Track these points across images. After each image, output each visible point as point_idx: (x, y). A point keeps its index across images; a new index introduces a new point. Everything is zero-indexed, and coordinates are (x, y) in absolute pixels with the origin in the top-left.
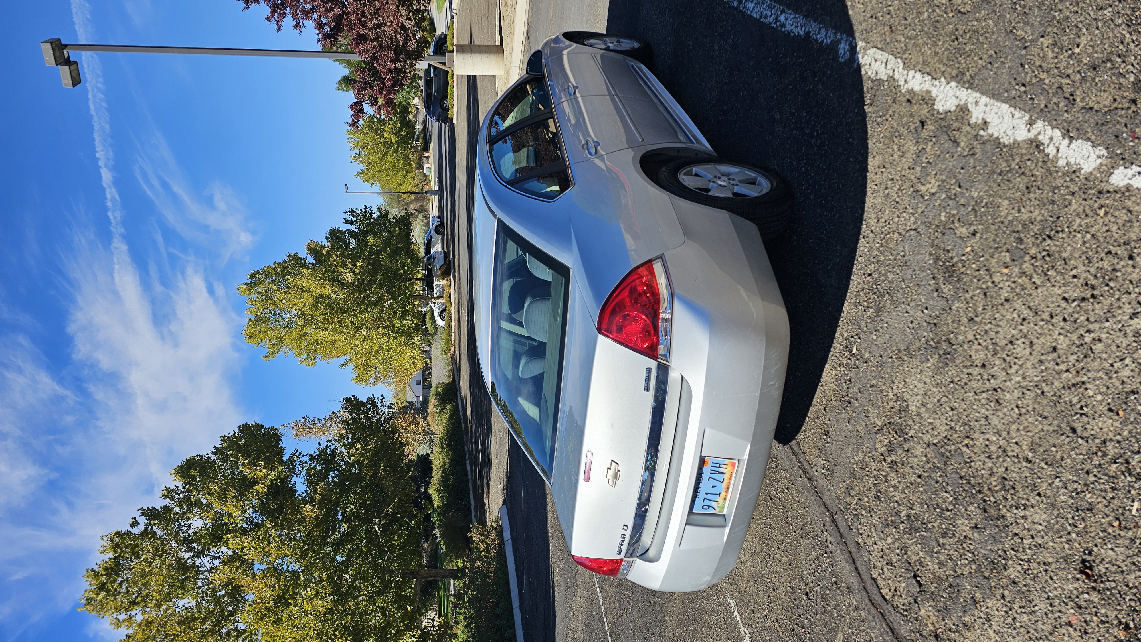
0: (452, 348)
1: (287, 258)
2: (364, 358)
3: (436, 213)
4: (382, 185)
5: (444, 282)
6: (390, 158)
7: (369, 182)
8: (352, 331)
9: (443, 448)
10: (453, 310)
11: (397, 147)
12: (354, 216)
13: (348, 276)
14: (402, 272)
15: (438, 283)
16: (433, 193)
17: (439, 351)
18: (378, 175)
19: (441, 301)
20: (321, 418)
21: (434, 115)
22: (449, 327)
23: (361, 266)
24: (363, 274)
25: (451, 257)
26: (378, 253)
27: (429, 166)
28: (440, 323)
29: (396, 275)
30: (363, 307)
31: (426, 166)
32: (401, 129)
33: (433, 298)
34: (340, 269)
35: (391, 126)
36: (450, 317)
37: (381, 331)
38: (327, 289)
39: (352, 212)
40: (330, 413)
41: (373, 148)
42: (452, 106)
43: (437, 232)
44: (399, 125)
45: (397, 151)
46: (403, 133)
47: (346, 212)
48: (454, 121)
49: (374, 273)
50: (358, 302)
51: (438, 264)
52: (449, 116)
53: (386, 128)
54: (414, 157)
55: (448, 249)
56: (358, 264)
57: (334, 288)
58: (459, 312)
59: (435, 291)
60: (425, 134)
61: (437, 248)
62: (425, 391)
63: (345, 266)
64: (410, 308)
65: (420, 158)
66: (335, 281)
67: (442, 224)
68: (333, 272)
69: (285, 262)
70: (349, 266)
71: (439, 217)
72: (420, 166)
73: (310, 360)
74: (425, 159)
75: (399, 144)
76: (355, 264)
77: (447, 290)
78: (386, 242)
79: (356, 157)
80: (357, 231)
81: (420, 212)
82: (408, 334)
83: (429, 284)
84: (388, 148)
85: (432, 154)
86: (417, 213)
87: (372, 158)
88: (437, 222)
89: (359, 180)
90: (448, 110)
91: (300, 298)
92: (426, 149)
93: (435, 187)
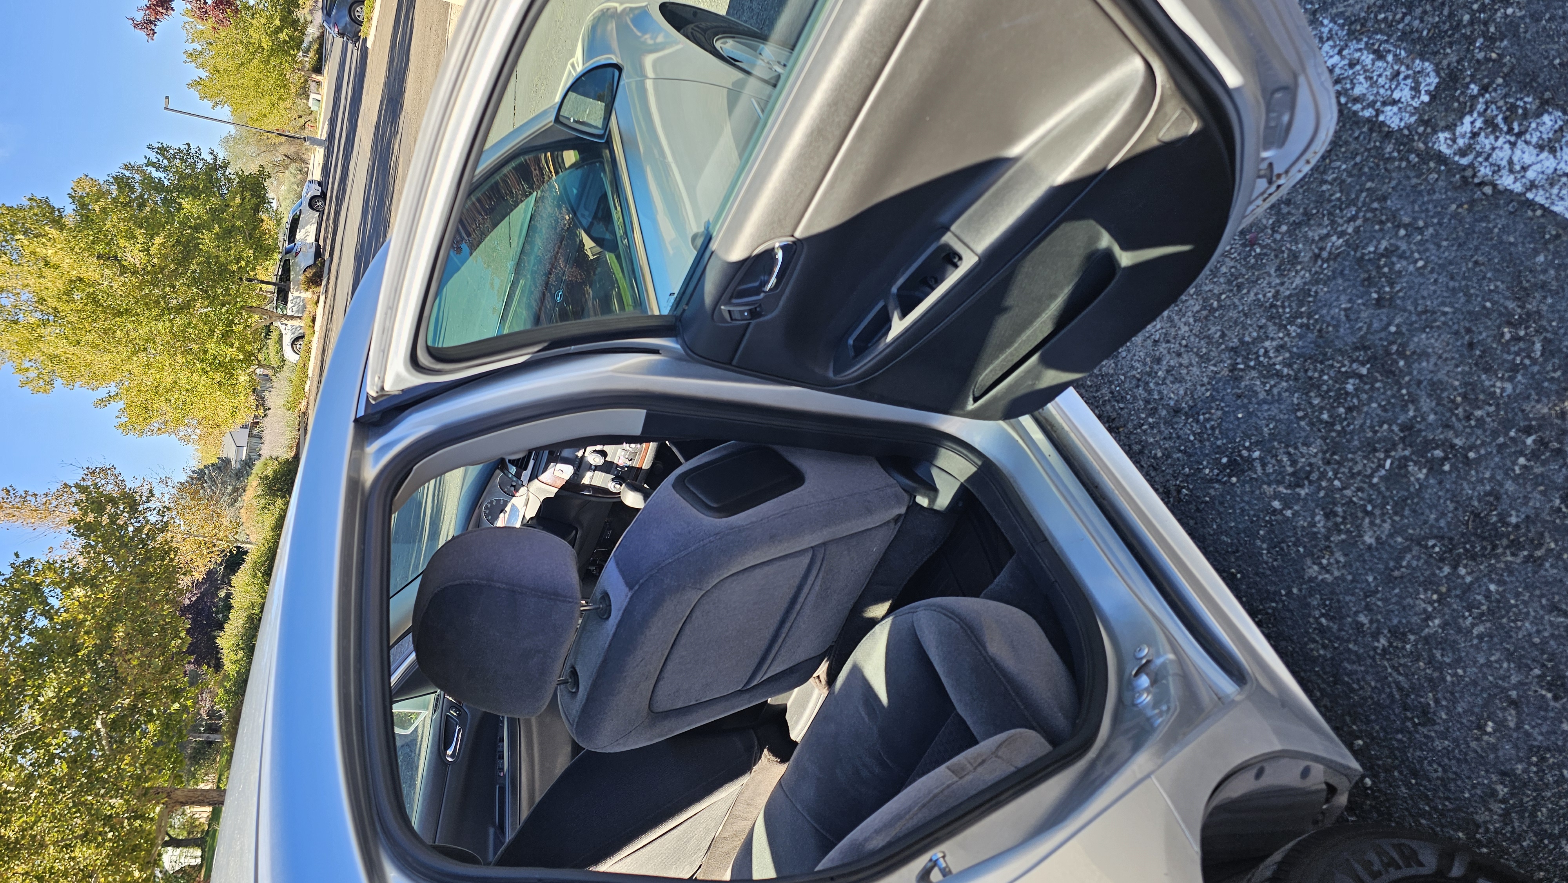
0: (304, 403)
1: (26, 203)
2: (143, 397)
3: (317, 175)
4: (234, 111)
5: (308, 295)
6: (254, 69)
7: (210, 99)
8: (125, 352)
9: (255, 576)
10: (316, 342)
11: (269, 57)
12: (165, 157)
13: (134, 256)
14: (235, 268)
15: (298, 294)
16: (318, 143)
17: (281, 401)
18: (228, 92)
19: (297, 323)
20: (41, 492)
21: (335, 24)
22: (305, 367)
23: (163, 244)
24: (165, 257)
25: (327, 256)
26: (196, 229)
27: (319, 97)
28: (291, 356)
29: (223, 270)
30: (155, 312)
31: (312, 96)
32: (279, 30)
33: (285, 316)
34: (122, 242)
35: (263, 21)
36: (309, 351)
37: (179, 359)
38: (91, 270)
39: (162, 150)
40: (59, 486)
41: (226, 46)
42: (370, 19)
43: (311, 206)
44: (277, 22)
45: (268, 62)
46: (283, 36)
47: (150, 147)
48: (369, 44)
49: (184, 260)
50: (148, 303)
51: (305, 259)
52: (361, 34)
53: (254, 22)
54: (295, 79)
55: (325, 240)
56: (158, 240)
57: (106, 271)
58: (324, 351)
59: (289, 305)
60: (321, 45)
61: (307, 234)
62: (254, 440)
63: (130, 236)
64: (240, 328)
65: (306, 81)
66: (109, 258)
67: (323, 195)
68: (108, 244)
69: (21, 209)
70: (141, 239)
71: (320, 184)
72: (304, 93)
73: (41, 383)
74: (313, 85)
75: (272, 52)
76: (152, 238)
77: (310, 307)
78: (215, 214)
79: (193, 56)
80: (166, 183)
81: (293, 160)
82: (227, 368)
83: (283, 294)
84: (253, 53)
85: (327, 78)
86: (288, 161)
87: (222, 64)
88: (316, 190)
89: (194, 93)
90: (360, 23)
91: (41, 276)
92: (318, 69)
93: (322, 133)
